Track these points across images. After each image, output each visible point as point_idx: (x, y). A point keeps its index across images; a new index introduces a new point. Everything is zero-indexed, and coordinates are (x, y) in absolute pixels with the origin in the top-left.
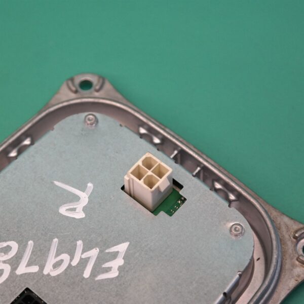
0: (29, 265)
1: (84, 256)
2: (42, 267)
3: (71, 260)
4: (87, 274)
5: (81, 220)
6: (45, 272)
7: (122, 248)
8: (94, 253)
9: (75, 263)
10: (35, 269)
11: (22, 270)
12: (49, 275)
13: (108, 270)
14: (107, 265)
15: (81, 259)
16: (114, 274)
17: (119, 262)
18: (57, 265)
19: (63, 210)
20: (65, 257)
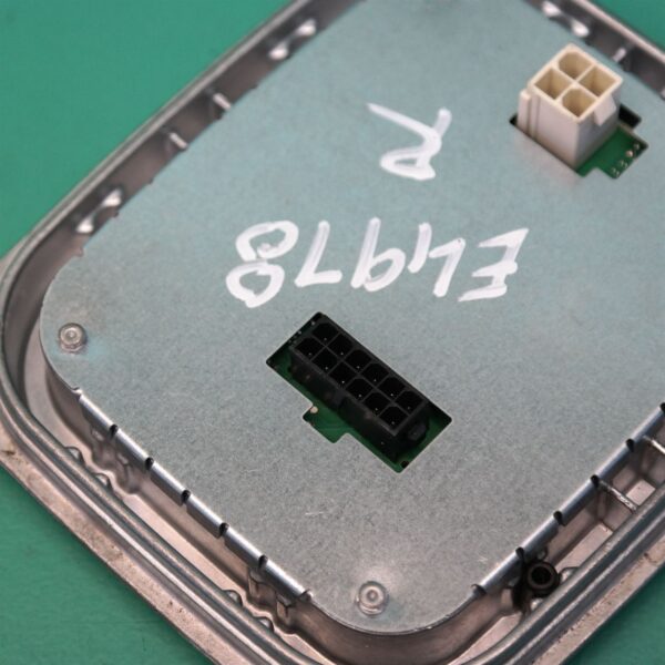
0: (321, 268)
1: (434, 254)
2: (348, 273)
3: (408, 262)
4: (441, 288)
5: (426, 183)
6: (356, 283)
7: (514, 239)
8: (455, 248)
9: (415, 266)
10: (333, 277)
11: (307, 277)
12: (362, 288)
13: (485, 282)
14: (482, 272)
15: (429, 260)
16: (497, 290)
17: (508, 266)
18: (378, 271)
19: (389, 163)
20: (395, 255)
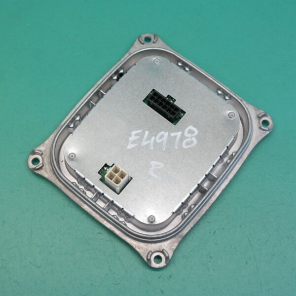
0: (176, 136)
1: (149, 141)
2: (169, 135)
3: (155, 139)
4: (147, 133)
5: (153, 160)
6: (167, 133)
7: (130, 146)
8: (144, 143)
9: (153, 138)
10: (173, 134)
11: (179, 134)
12: (166, 132)
13: (137, 135)
14: (137, 137)
15: (150, 140)
16: (134, 133)
17: (131, 139)
18: (162, 137)
19: (162, 165)
20: (158, 141)
